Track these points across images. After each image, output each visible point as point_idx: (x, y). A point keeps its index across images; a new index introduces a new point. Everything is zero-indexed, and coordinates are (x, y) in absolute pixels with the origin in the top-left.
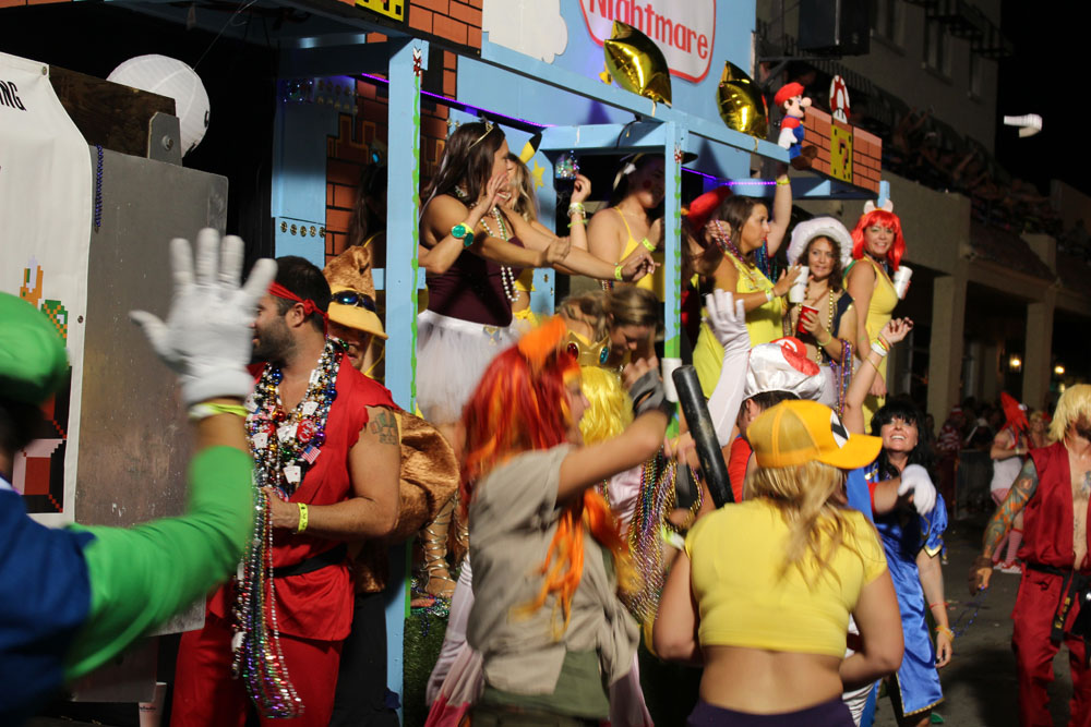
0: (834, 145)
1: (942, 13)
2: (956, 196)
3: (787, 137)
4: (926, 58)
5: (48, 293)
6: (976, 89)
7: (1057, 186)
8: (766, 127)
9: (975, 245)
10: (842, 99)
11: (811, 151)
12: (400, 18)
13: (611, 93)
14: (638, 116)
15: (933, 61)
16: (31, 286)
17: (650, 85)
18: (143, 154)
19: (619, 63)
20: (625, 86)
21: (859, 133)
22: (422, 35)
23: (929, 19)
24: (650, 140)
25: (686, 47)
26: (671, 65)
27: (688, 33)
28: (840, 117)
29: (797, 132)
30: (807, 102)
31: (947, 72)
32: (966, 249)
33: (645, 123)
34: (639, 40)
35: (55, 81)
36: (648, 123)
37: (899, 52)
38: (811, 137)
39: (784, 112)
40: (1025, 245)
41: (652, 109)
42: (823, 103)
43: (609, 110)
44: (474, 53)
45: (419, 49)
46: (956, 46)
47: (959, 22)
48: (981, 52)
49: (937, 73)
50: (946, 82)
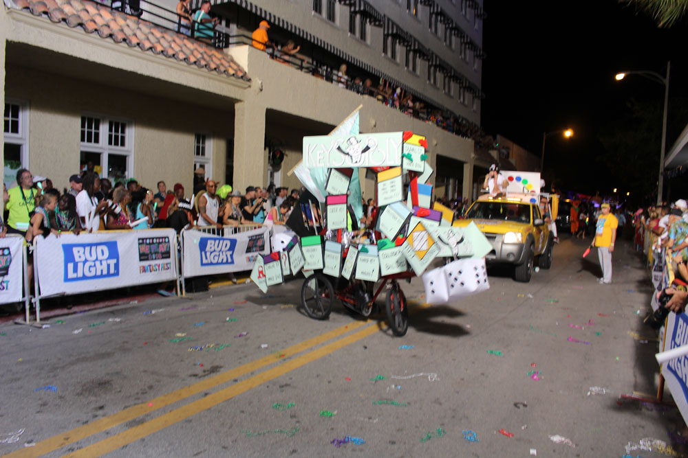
1: (464, 85)
2: (470, 139)
4: (460, 98)
6: (475, 108)
7: (498, 137)
9: (475, 154)
15: (462, 100)
23: (460, 88)
31: (466, 102)
32: (473, 155)
37: (451, 97)
40: (490, 154)
46: (468, 96)
47: (469, 88)
48: (476, 97)
49: (463, 103)
50: (466, 106)
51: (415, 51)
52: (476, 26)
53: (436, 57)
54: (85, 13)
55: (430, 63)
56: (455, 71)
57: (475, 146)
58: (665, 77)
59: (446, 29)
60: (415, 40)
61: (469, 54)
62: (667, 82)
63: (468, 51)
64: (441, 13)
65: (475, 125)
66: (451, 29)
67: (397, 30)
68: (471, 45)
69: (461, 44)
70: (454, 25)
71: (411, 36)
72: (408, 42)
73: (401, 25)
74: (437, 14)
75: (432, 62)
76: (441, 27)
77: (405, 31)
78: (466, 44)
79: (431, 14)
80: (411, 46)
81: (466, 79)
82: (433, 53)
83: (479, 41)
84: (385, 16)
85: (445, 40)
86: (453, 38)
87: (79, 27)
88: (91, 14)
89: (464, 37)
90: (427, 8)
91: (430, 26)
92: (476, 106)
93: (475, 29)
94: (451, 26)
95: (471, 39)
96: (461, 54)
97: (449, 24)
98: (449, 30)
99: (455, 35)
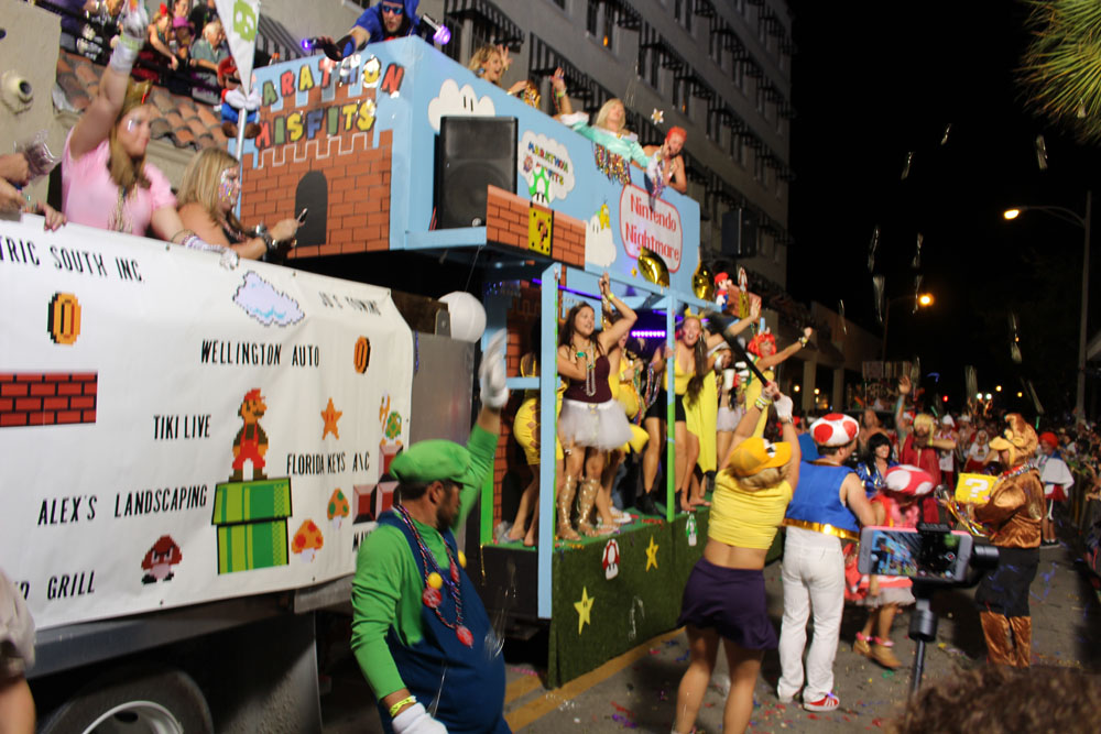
0: (740, 302)
3: (720, 300)
5: (392, 408)
6: (777, 259)
8: (710, 296)
10: (743, 279)
11: (731, 305)
12: (548, 253)
13: (638, 281)
14: (653, 294)
16: (385, 405)
17: (659, 279)
18: (433, 332)
19: (644, 266)
20: (648, 279)
22: (558, 261)
24: (657, 306)
25: (669, 255)
26: (669, 266)
27: (670, 249)
28: (743, 288)
29: (725, 297)
30: (729, 281)
31: (764, 251)
33: (657, 297)
34: (654, 256)
35: (393, 297)
36: (659, 297)
38: (731, 300)
39: (718, 287)
41: (661, 290)
42: (736, 282)
43: (637, 291)
44: (581, 268)
45: (556, 268)
46: (768, 239)
47: (770, 228)
48: (781, 240)
52: (780, 131)
53: (719, 178)
55: (708, 189)
56: (747, 201)
57: (780, 322)
58: (1083, 217)
59: (733, 134)
61: (769, 173)
62: (1086, 223)
63: (766, 170)
64: (726, 111)
65: (778, 286)
66: (741, 135)
68: (772, 160)
69: (757, 157)
70: (746, 129)
74: (719, 112)
75: (712, 187)
76: (725, 132)
78: (763, 158)
79: (710, 112)
81: (764, 215)
82: (712, 173)
83: (783, 153)
84: (638, 115)
85: (732, 153)
86: (744, 149)
87: (166, 139)
89: (761, 148)
90: (705, 103)
91: (708, 132)
93: (777, 135)
94: (740, 129)
95: (771, 151)
96: (756, 175)
97: (738, 127)
98: (737, 136)
99: (746, 144)
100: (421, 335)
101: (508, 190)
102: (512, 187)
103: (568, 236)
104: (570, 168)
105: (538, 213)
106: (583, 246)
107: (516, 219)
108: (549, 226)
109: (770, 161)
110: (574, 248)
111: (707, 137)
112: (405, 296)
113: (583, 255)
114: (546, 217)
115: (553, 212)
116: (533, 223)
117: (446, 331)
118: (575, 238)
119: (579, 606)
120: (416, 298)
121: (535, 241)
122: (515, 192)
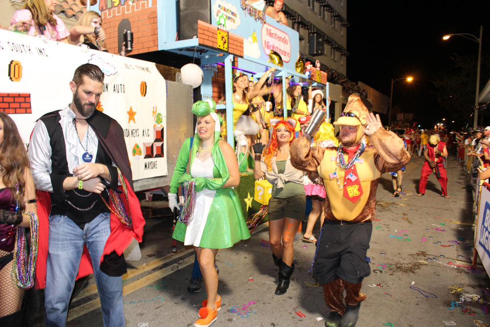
0: (317, 75)
1: (334, 47)
2: (339, 85)
3: (307, 73)
4: (331, 56)
5: (158, 112)
7: (360, 84)
8: (303, 70)
9: (343, 96)
10: (318, 65)
11: (312, 76)
12: (227, 50)
13: (270, 65)
15: (333, 57)
16: (155, 110)
17: (279, 63)
18: (175, 81)
19: (272, 59)
20: (273, 63)
21: (322, 72)
22: (231, 54)
23: (331, 48)
24: (279, 75)
25: (285, 55)
27: (285, 52)
28: (318, 69)
29: (309, 72)
30: (311, 65)
31: (336, 59)
32: (341, 97)
34: (275, 53)
35: (156, 66)
36: (279, 71)
37: (326, 56)
38: (312, 73)
39: (306, 68)
41: (279, 68)
42: (314, 66)
44: (242, 57)
45: (231, 57)
46: (337, 54)
47: (338, 49)
48: (343, 55)
49: (333, 60)
50: (336, 61)
51: (299, 23)
52: (342, 4)
53: (314, 26)
54: (66, 3)
56: (327, 37)
57: (343, 90)
58: (478, 38)
59: (321, 6)
60: (299, 15)
61: (338, 24)
62: (480, 40)
63: (336, 22)
65: (343, 75)
66: (324, 6)
67: (285, 9)
68: (338, 17)
69: (332, 16)
70: (326, 4)
71: (295, 12)
72: (293, 16)
73: (288, 5)
75: (311, 31)
76: (317, 5)
77: (292, 8)
78: (335, 16)
80: (295, 19)
81: (336, 42)
82: (311, 24)
83: (344, 15)
85: (320, 15)
86: (326, 13)
87: (62, 14)
88: (70, 4)
89: (333, 12)
91: (309, 5)
92: (343, 61)
93: (341, 7)
94: (324, 4)
95: (338, 13)
96: (331, 25)
97: (322, 2)
98: (322, 7)
99: (327, 10)
100: (169, 82)
101: (208, 22)
102: (209, 21)
103: (236, 43)
104: (238, 16)
105: (221, 33)
106: (243, 48)
107: (211, 35)
108: (226, 38)
109: (338, 18)
110: (239, 48)
111: (309, 7)
112: (162, 66)
113: (243, 52)
114: (225, 35)
115: (228, 33)
116: (219, 37)
117: (180, 80)
118: (239, 44)
119: (246, 200)
120: (166, 67)
121: (220, 44)
122: (211, 23)
